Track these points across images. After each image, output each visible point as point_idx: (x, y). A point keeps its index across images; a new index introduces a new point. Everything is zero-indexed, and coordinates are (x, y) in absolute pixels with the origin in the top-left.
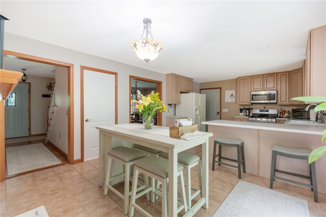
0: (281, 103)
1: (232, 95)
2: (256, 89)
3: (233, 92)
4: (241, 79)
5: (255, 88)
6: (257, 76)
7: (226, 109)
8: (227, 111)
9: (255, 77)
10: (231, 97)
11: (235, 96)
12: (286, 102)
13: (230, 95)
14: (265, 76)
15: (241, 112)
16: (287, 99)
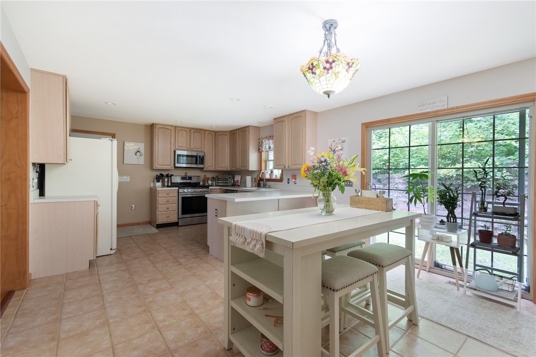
0: (208, 168)
1: (138, 152)
2: (181, 147)
3: (141, 146)
4: (160, 128)
5: (180, 145)
6: (182, 129)
7: (125, 177)
8: (129, 180)
9: (180, 128)
10: (136, 155)
11: (143, 153)
12: (212, 167)
13: (135, 151)
14: (192, 131)
15: (158, 181)
16: (213, 164)
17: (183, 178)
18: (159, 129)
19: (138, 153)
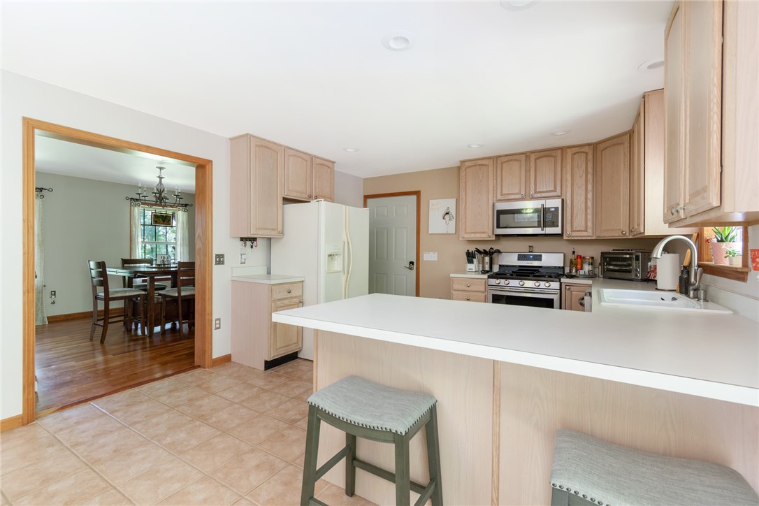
1: (447, 213)
2: (508, 194)
4: (469, 167)
5: (504, 191)
6: (510, 158)
7: (431, 253)
8: (436, 259)
9: (506, 159)
10: (444, 219)
11: (454, 216)
12: (586, 231)
13: (443, 212)
14: (533, 157)
15: (470, 262)
16: (590, 224)
17: (521, 257)
18: (468, 170)
19: (447, 215)
